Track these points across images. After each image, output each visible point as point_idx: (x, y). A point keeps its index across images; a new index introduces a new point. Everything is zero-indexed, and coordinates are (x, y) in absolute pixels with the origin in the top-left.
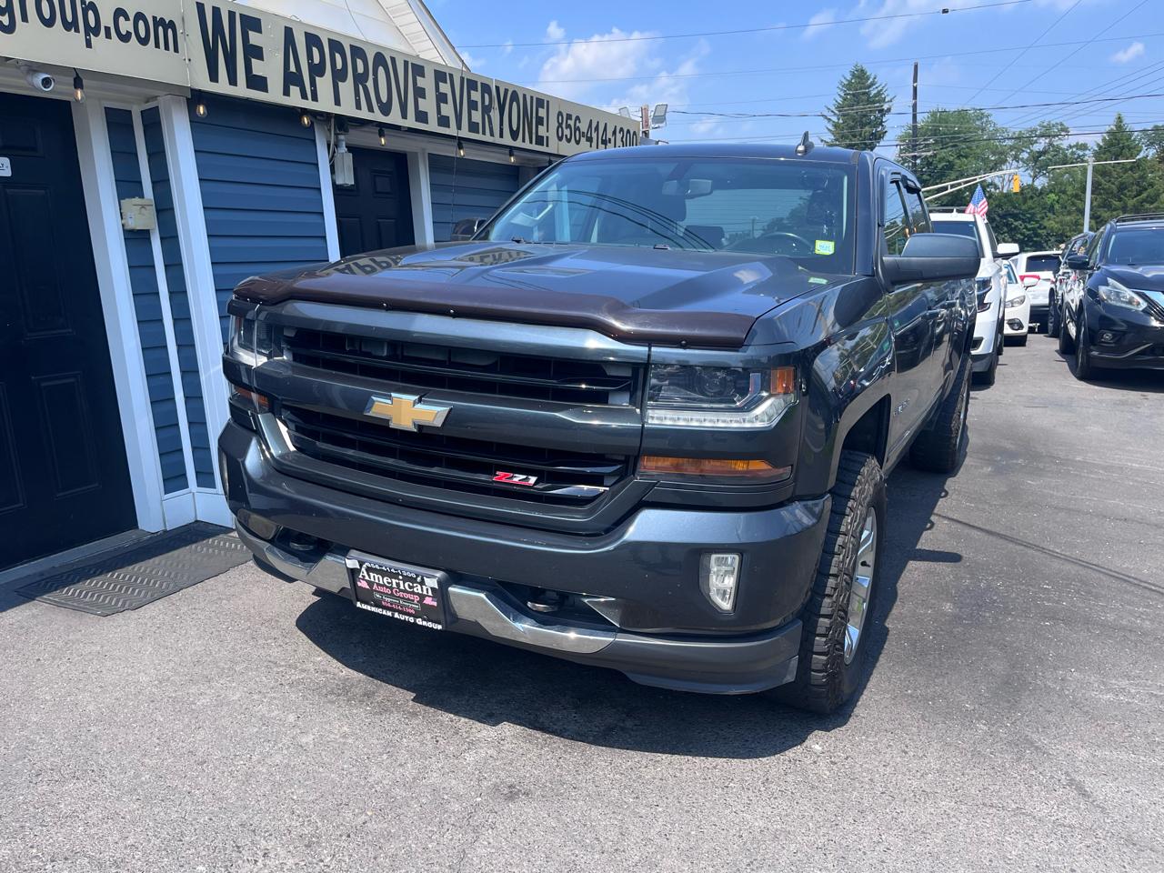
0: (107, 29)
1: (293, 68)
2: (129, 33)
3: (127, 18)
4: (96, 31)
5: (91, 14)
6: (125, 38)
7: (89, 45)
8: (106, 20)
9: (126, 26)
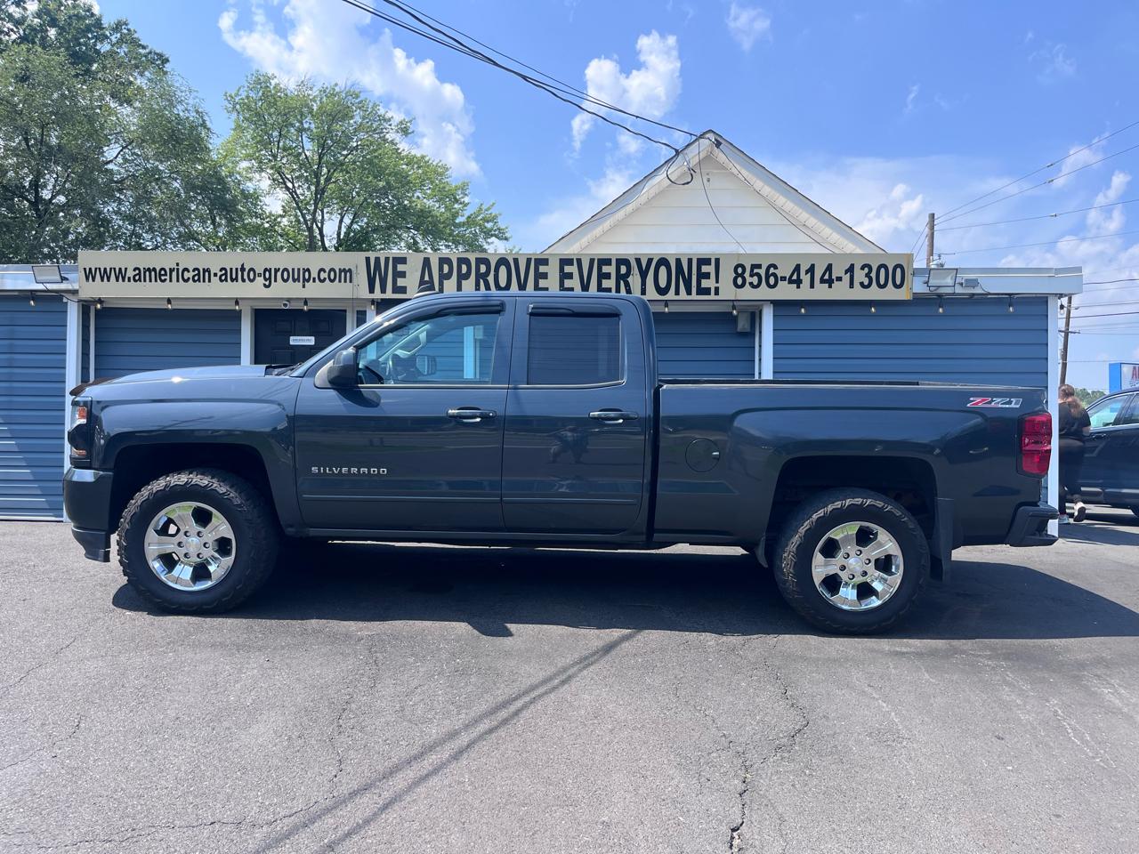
0: (314, 279)
1: (427, 278)
2: (325, 279)
3: (325, 272)
4: (308, 281)
5: (307, 273)
6: (322, 281)
7: (304, 286)
8: (314, 274)
9: (323, 275)
